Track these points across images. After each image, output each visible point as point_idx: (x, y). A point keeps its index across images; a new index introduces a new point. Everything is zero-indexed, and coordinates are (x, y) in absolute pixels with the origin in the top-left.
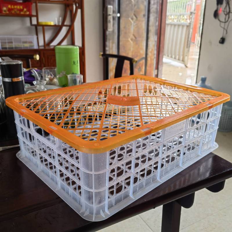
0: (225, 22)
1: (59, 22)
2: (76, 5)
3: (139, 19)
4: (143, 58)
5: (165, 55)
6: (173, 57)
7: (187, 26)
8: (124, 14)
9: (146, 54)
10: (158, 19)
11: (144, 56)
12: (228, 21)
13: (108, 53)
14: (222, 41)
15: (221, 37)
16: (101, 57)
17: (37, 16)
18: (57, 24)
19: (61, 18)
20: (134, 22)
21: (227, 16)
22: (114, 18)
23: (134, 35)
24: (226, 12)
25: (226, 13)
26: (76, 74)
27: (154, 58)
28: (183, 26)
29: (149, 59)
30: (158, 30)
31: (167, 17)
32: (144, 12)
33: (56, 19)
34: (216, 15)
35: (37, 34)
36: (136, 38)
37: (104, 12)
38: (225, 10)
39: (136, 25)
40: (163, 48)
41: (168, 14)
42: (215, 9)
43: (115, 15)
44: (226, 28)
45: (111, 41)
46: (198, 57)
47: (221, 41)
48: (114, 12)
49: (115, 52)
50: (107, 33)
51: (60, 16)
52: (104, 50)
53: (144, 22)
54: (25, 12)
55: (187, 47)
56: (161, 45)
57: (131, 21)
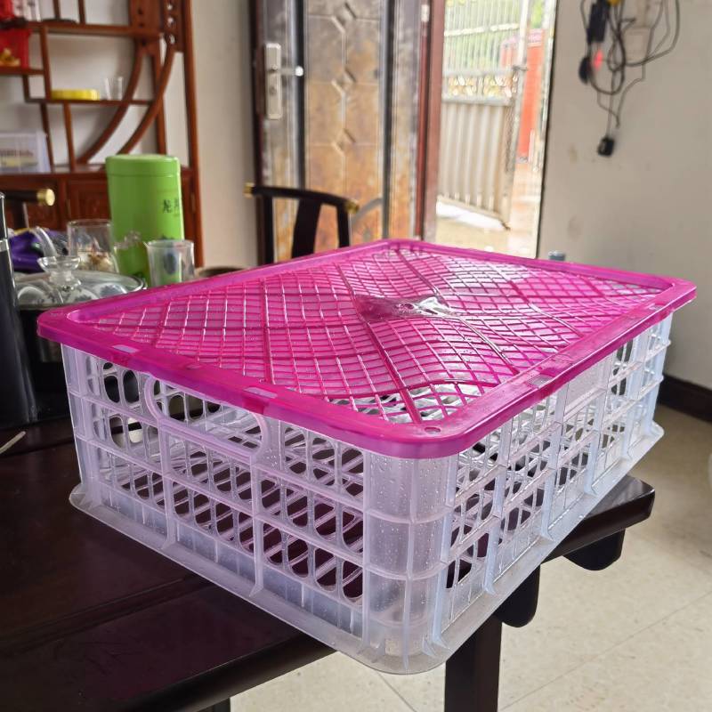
0: (613, 93)
1: (114, 90)
2: (167, 41)
3: (360, 83)
4: (376, 202)
5: (443, 195)
6: (467, 198)
7: (505, 108)
8: (316, 70)
9: (387, 189)
10: (417, 84)
11: (380, 195)
12: (619, 89)
13: (269, 183)
14: (607, 147)
15: (602, 135)
16: (249, 196)
17: (45, 73)
18: (109, 97)
19: (120, 79)
20: (348, 94)
21: (619, 75)
22: (285, 82)
23: (346, 131)
24: (615, 63)
25: (613, 66)
26: (172, 239)
27: (411, 199)
28: (493, 107)
29: (394, 204)
30: (419, 117)
31: (445, 82)
32: (377, 62)
33: (107, 82)
34: (586, 71)
35: (46, 129)
36: (353, 140)
37: (255, 63)
38: (612, 59)
39: (353, 101)
40: (437, 170)
41: (447, 71)
42: (582, 54)
43: (287, 71)
44: (615, 109)
45: (278, 150)
46: (538, 199)
47: (603, 149)
48: (284, 62)
49: (291, 181)
50: (267, 124)
51: (119, 74)
52: (258, 176)
53: (377, 93)
54: (8, 59)
55: (507, 170)
56: (430, 163)
57: (339, 89)
